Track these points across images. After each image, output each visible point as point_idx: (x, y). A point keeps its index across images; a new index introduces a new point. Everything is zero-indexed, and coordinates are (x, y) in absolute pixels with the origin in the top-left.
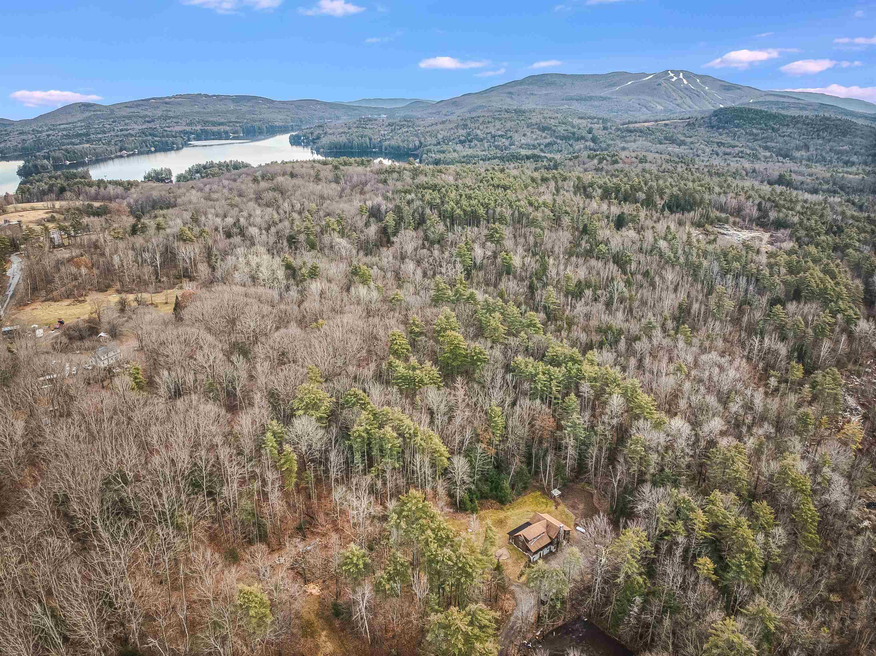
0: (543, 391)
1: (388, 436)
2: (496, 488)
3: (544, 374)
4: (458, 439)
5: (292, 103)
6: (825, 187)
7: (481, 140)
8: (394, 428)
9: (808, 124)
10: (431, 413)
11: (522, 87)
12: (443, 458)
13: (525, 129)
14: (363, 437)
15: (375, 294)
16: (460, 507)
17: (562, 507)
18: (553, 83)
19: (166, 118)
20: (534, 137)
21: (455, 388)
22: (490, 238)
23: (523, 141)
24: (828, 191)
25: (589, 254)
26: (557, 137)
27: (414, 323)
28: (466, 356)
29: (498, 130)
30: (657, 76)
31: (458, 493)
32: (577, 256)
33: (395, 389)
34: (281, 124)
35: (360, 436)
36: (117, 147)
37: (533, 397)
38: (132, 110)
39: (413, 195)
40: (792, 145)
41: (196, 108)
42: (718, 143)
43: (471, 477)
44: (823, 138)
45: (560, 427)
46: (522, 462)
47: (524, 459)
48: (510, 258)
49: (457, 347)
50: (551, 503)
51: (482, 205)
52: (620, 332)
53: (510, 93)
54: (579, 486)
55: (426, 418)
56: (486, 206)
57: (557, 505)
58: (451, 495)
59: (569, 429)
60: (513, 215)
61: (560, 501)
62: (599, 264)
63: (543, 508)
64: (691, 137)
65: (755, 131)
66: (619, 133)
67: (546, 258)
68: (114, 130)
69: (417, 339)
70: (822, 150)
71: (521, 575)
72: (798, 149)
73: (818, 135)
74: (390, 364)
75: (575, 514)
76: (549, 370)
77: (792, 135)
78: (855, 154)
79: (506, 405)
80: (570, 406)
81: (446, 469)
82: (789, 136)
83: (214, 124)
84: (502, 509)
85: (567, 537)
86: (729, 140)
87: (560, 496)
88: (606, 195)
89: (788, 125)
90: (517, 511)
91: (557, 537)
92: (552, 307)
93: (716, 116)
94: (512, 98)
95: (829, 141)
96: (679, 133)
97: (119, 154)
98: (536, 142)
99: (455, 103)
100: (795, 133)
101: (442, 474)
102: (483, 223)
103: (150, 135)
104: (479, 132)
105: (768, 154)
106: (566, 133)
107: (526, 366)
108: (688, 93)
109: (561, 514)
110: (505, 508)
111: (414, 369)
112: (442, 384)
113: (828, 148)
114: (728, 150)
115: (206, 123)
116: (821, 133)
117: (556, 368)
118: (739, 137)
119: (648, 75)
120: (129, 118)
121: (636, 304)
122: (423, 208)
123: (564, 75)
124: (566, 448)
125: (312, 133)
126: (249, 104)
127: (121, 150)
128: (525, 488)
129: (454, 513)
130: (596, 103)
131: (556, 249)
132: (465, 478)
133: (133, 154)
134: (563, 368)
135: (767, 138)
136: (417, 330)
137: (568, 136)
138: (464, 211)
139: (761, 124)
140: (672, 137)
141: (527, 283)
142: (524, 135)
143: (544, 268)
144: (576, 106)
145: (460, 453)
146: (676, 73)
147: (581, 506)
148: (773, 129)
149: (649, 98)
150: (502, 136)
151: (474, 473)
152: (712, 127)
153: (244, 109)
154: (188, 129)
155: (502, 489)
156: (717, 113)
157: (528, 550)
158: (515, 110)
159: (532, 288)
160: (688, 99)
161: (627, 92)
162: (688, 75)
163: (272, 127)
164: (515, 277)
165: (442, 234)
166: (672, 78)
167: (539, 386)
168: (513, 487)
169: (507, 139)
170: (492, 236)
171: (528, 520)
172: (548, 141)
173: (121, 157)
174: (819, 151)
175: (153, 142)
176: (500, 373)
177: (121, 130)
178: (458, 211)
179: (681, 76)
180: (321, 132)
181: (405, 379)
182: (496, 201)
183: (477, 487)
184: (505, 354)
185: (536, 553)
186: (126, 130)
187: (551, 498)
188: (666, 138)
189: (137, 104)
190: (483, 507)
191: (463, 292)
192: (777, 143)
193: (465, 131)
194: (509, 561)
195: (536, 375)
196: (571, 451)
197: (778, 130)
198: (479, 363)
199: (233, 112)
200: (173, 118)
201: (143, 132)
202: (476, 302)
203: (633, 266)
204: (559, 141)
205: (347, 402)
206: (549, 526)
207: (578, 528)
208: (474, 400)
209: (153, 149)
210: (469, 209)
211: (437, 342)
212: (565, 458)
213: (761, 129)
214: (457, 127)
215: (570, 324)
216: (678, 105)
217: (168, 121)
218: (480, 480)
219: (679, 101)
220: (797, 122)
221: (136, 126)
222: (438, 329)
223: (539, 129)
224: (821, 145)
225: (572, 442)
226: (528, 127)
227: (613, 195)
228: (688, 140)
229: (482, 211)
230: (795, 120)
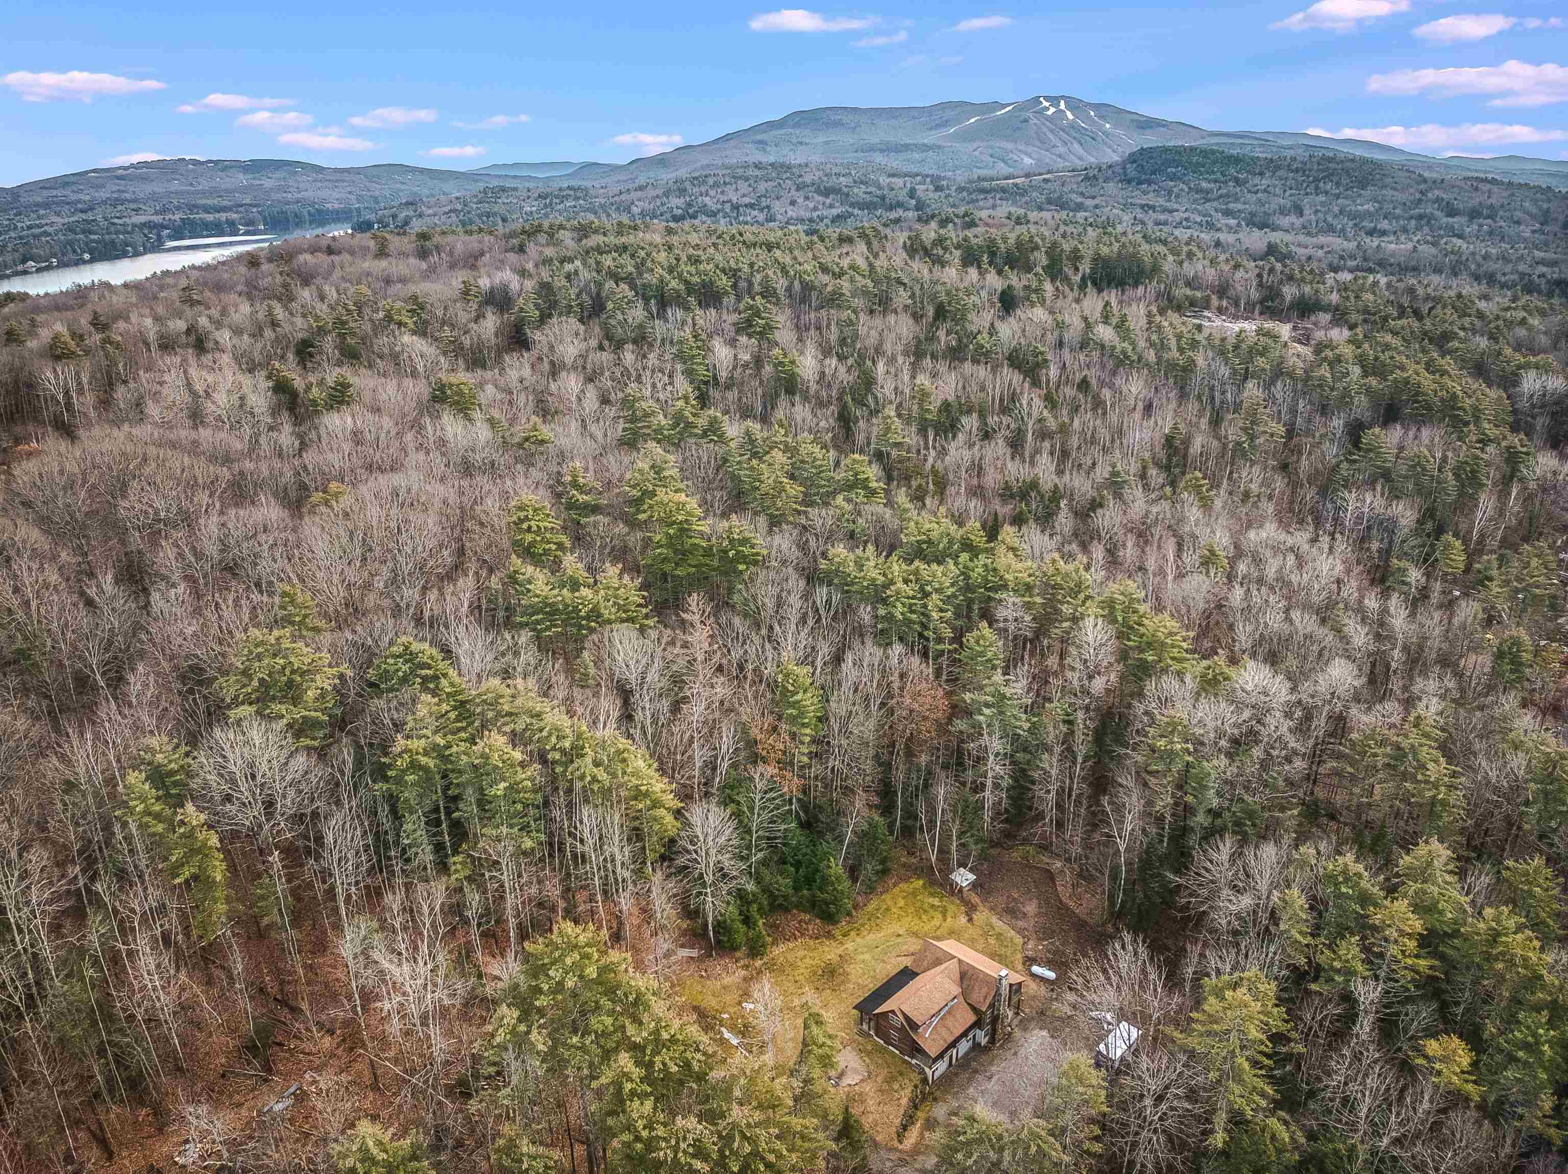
0: (908, 622)
1: (495, 759)
2: (809, 881)
3: (906, 581)
4: (699, 755)
5: (358, 171)
6: (1351, 263)
7: (714, 214)
8: (515, 738)
9: (1297, 170)
10: (625, 694)
11: (782, 131)
12: (662, 812)
13: (793, 192)
14: (425, 769)
15: (483, 433)
16: (718, 942)
17: (982, 916)
18: (838, 124)
19: (116, 202)
20: (811, 205)
21: (684, 625)
22: (745, 327)
23: (790, 213)
24: (1358, 269)
25: (956, 355)
26: (852, 205)
27: (575, 484)
28: (708, 552)
29: (744, 196)
30: (1021, 107)
31: (709, 907)
32: (934, 356)
33: (525, 637)
34: (336, 206)
35: (414, 766)
36: (17, 255)
37: (883, 638)
38: (54, 192)
39: (578, 263)
40: (1273, 206)
41: (175, 186)
42: (1142, 207)
43: (742, 858)
44: (1326, 193)
45: (958, 710)
46: (870, 807)
47: (876, 800)
48: (793, 362)
49: (684, 531)
50: (954, 907)
51: (723, 271)
52: (1056, 495)
53: (761, 142)
54: (1016, 855)
55: (609, 705)
56: (734, 274)
57: (971, 909)
58: (691, 913)
59: (987, 711)
60: (789, 289)
61: (975, 899)
62: (982, 372)
63: (936, 922)
64: (1094, 198)
65: (1204, 185)
66: (965, 194)
67: (869, 363)
68: (15, 228)
69: (583, 521)
70: (1326, 213)
71: (905, 1128)
72: (1283, 211)
73: (1317, 188)
74: (513, 579)
75: (1020, 931)
76: (916, 572)
77: (1271, 189)
78: (1385, 217)
79: (819, 663)
80: (982, 654)
81: (672, 841)
82: (1265, 191)
83: (207, 210)
84: (829, 935)
85: (1015, 999)
86: (1161, 201)
87: (974, 886)
88: (970, 258)
89: (1261, 174)
90: (870, 938)
91: (992, 1006)
92: (894, 453)
93: (1134, 161)
94: (765, 150)
95: (1338, 197)
96: (1072, 191)
97: (20, 268)
98: (815, 215)
99: (661, 161)
100: (1275, 186)
101: (663, 858)
102: (729, 300)
103: (83, 232)
104: (707, 200)
105: (1233, 222)
106: (868, 198)
107: (860, 566)
108: (1078, 135)
109: (985, 934)
110: (837, 933)
111: (575, 585)
112: (650, 622)
113: (1336, 210)
114: (1162, 217)
115: (193, 207)
116: (1321, 185)
117: (934, 566)
118: (1177, 197)
119: (1004, 106)
120: (46, 205)
121: (1074, 441)
122: (599, 285)
123: (855, 110)
124: (980, 760)
125: (394, 217)
126: (278, 175)
127: (24, 261)
128: (884, 872)
129: (701, 959)
130: (916, 156)
131: (888, 347)
132: (727, 861)
133: (49, 268)
134: (952, 566)
135: (1227, 195)
136: (582, 498)
137: (871, 203)
138: (687, 282)
139: (1213, 172)
140: (1060, 197)
141: (834, 408)
142: (793, 203)
143: (868, 382)
144: (879, 158)
145: (707, 794)
146: (1054, 100)
147: (1031, 908)
148: (1237, 180)
149: (1010, 146)
150: (751, 206)
151: (749, 848)
152: (1129, 182)
153: (268, 183)
154: (158, 219)
155: (825, 879)
156: (1133, 158)
157: (916, 1050)
158: (772, 165)
159: (845, 420)
160: (1076, 146)
161: (967, 136)
162: (1074, 104)
163: (319, 212)
164: (806, 399)
165: (641, 326)
166: (1047, 109)
167: (899, 611)
168: (853, 872)
169: (762, 210)
170: (749, 323)
171: (907, 962)
172: (835, 212)
173: (25, 272)
174: (1320, 215)
175: (87, 244)
176: (797, 584)
177: (30, 227)
178: (674, 284)
179: (1062, 105)
180: (412, 213)
181: (550, 611)
182: (752, 265)
183: (759, 881)
184: (803, 547)
185: (941, 1056)
186: (38, 226)
187: (952, 893)
188: (1049, 201)
189: (64, 182)
190: (779, 934)
191: (691, 419)
192: (1247, 203)
193: (682, 200)
194: (868, 1088)
195: (886, 586)
196: (995, 768)
197: (1246, 181)
198: (741, 567)
199: (245, 190)
200: (129, 201)
201: (70, 228)
202: (722, 439)
203: (1053, 372)
204: (856, 211)
205: (386, 676)
206: (966, 976)
207: (1036, 969)
208: (737, 653)
209: (87, 256)
210: (696, 279)
211: (633, 524)
212: (978, 788)
213: (1216, 181)
214: (667, 194)
215: (942, 485)
216: (1060, 156)
217: (120, 208)
218: (764, 863)
219: (1062, 149)
220: (1278, 168)
221: (55, 219)
222: (636, 493)
223: (819, 192)
224: (1322, 204)
225: (996, 744)
226: (798, 189)
227: (985, 258)
228: (1089, 203)
229: (724, 282)
230: (1273, 165)
